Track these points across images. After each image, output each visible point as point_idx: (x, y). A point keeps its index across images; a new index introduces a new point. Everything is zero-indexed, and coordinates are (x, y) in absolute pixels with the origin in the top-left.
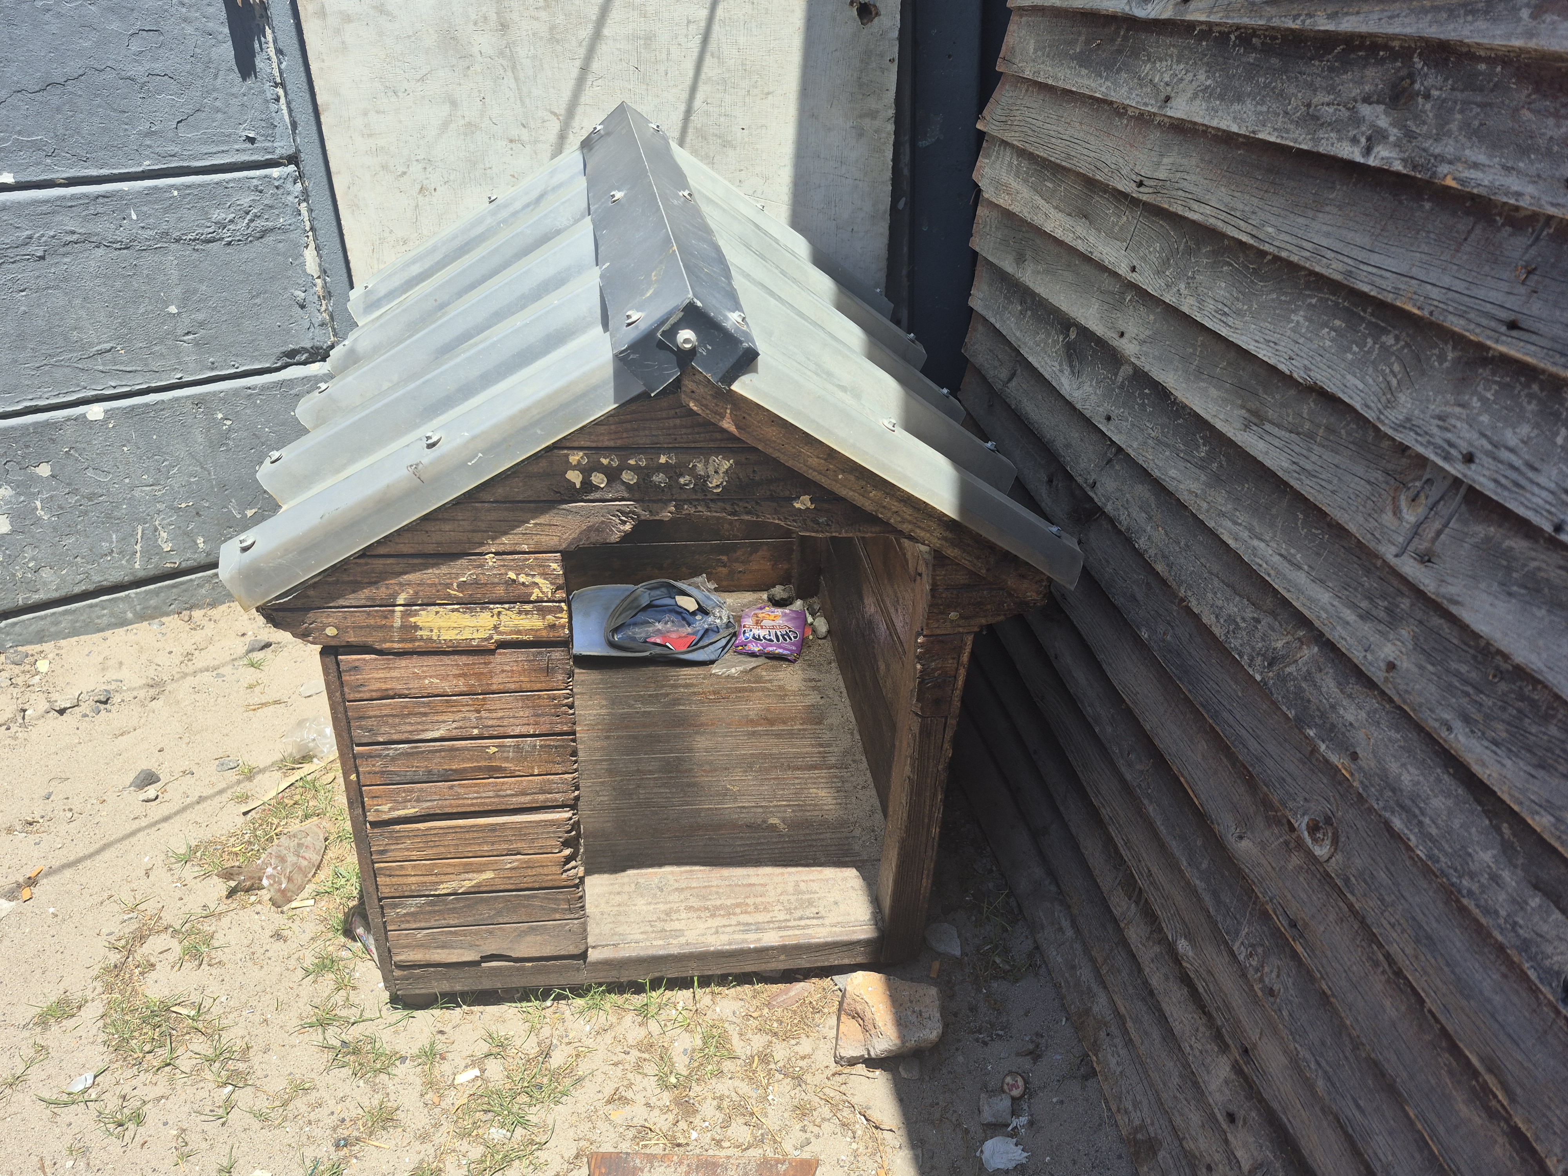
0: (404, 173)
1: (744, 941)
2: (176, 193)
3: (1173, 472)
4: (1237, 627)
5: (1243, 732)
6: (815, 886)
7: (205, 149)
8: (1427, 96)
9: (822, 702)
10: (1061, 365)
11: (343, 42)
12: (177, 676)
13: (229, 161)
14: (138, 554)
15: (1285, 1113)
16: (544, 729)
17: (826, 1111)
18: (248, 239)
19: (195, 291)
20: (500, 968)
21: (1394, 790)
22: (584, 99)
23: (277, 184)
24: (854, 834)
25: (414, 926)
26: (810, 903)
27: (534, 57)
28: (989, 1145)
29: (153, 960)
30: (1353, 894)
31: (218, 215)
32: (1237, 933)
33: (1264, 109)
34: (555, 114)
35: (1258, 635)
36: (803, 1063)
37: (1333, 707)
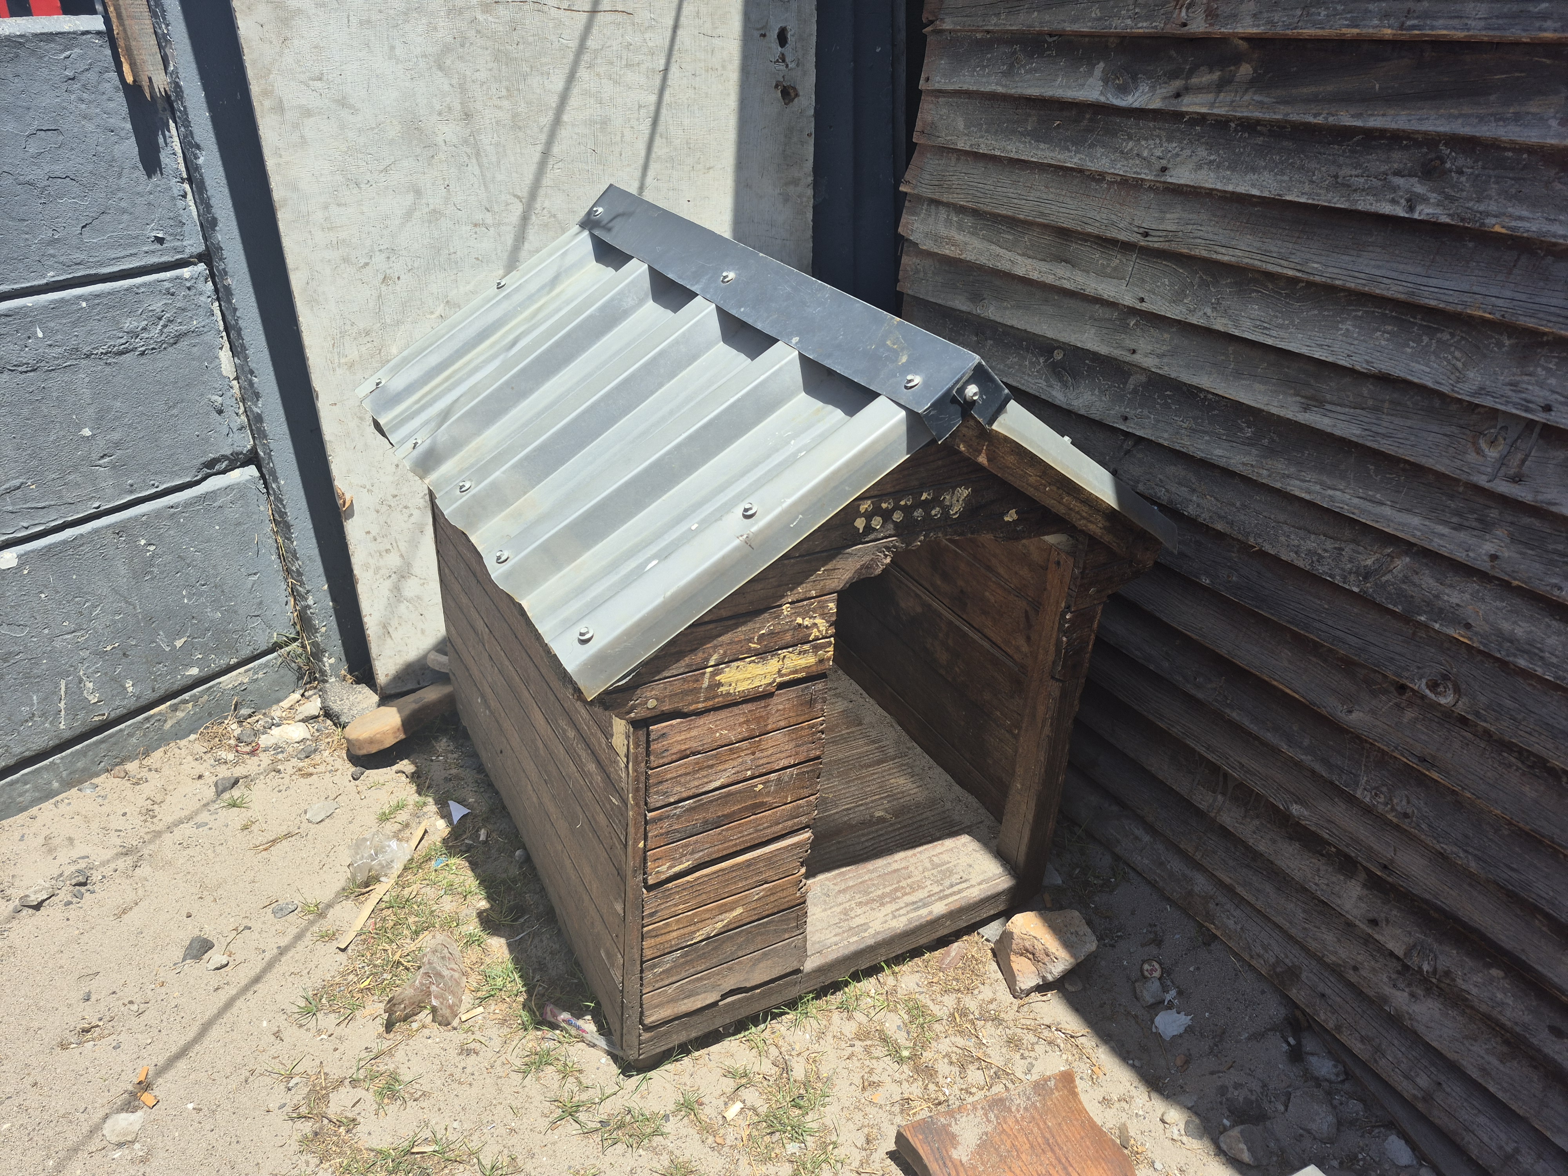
0: (367, 264)
1: (920, 917)
2: (84, 304)
3: (1218, 452)
4: (1321, 557)
5: (1338, 633)
6: (946, 857)
7: (112, 254)
8: (1460, 172)
9: (851, 706)
10: (1047, 380)
11: (302, 137)
12: (147, 838)
13: (138, 264)
14: (63, 713)
15: (1437, 899)
16: (802, 758)
17: (1031, 1038)
18: (161, 347)
19: (109, 409)
20: (733, 1002)
21: (1511, 642)
22: (547, 181)
23: (188, 284)
24: (946, 808)
25: (667, 982)
26: (951, 872)
27: (497, 145)
28: (1158, 1020)
29: (350, 1115)
30: (1485, 721)
31: (129, 324)
32: (1357, 783)
33: (1286, 178)
34: (518, 197)
35: (1345, 559)
36: (991, 1007)
37: (1437, 597)
